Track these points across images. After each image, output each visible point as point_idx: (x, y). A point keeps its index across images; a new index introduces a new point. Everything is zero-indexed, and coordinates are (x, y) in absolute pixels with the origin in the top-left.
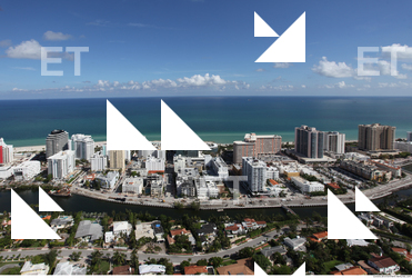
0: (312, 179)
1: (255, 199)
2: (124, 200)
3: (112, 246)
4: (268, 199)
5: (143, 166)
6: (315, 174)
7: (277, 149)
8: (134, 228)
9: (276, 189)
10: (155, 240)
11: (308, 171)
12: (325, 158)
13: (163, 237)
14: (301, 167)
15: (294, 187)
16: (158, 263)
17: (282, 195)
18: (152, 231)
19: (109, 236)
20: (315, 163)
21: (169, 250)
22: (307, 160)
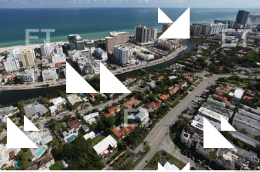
0: (148, 53)
1: (125, 68)
2: (48, 85)
3: (58, 114)
4: (131, 67)
5: (50, 61)
6: (148, 51)
7: (127, 40)
8: (67, 99)
9: (134, 61)
10: (84, 101)
11: (145, 49)
12: (149, 42)
13: (87, 98)
14: (141, 48)
15: (141, 59)
16: (92, 112)
17: (137, 63)
18: (79, 98)
19: (53, 109)
20: (146, 45)
21: (93, 104)
22: (142, 44)
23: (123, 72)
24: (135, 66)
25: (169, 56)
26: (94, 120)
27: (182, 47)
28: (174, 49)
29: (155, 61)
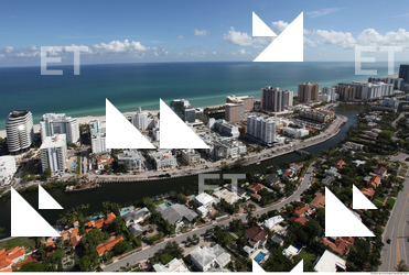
1: (273, 149)
2: (169, 175)
3: (213, 220)
4: (281, 147)
6: (293, 123)
7: (251, 107)
9: (281, 138)
11: (287, 122)
12: (286, 112)
14: (280, 120)
15: (287, 135)
17: (287, 143)
19: (203, 211)
20: (284, 115)
21: (262, 204)
23: (274, 156)
24: (286, 146)
25: (328, 131)
26: (280, 228)
27: (338, 118)
28: (330, 122)
29: (312, 138)
